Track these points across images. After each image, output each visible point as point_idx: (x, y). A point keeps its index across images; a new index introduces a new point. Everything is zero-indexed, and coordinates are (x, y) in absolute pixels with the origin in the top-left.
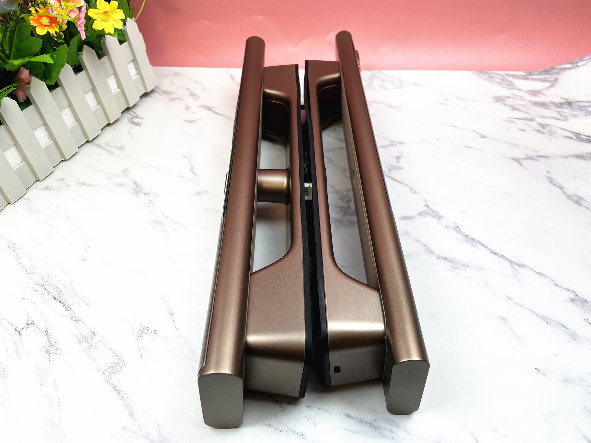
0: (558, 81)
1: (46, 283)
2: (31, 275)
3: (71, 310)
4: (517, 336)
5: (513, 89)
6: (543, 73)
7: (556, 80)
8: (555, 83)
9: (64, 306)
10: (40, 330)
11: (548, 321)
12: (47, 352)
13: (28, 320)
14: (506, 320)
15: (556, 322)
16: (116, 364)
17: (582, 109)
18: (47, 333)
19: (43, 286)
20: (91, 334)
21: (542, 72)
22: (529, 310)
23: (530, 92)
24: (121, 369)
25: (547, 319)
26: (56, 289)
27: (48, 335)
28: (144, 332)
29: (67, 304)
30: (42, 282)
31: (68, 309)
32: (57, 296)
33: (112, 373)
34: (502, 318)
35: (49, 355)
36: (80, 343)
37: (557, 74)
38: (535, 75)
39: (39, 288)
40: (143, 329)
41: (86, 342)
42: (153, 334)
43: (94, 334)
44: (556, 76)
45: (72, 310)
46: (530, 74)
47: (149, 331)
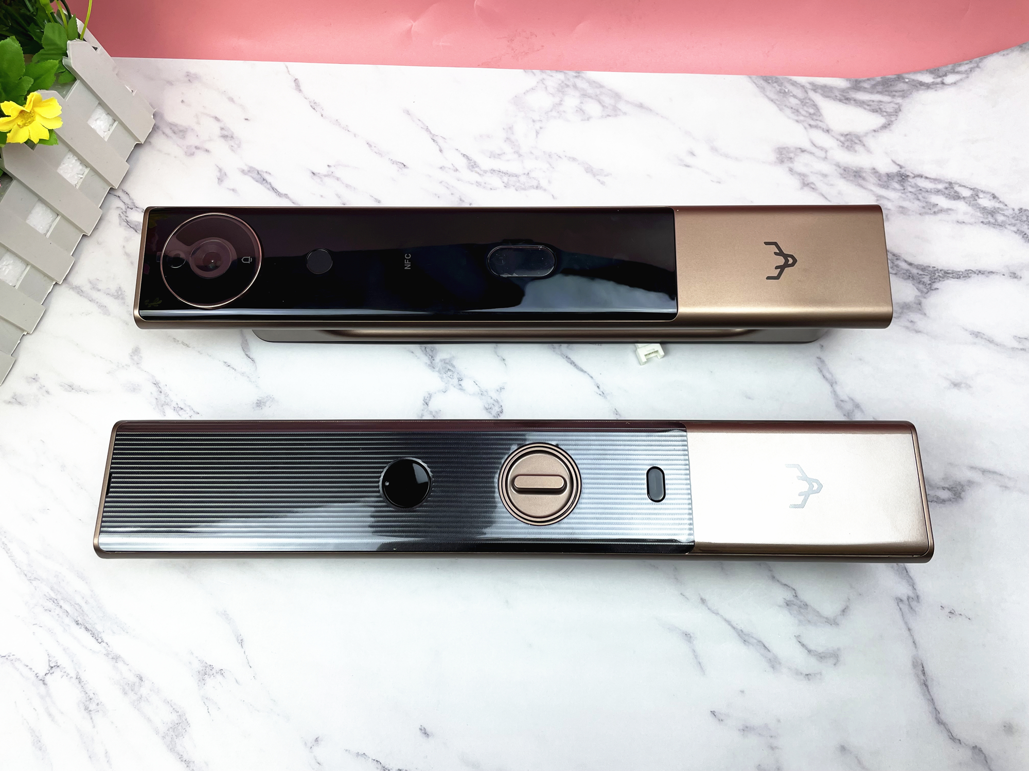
0: (901, 115)
1: (59, 597)
2: (34, 582)
3: (103, 641)
4: (700, 663)
5: (816, 127)
6: (880, 88)
7: (898, 111)
8: (893, 119)
9: (93, 635)
10: (69, 677)
11: (746, 638)
12: (86, 709)
13: (49, 661)
14: (690, 637)
15: (756, 639)
16: (177, 724)
17: (920, 197)
18: (79, 679)
19: (54, 601)
20: (137, 680)
21: (877, 84)
22: (726, 620)
23: (842, 139)
24: (184, 730)
25: (745, 634)
26: (76, 606)
27: (82, 684)
28: (207, 673)
29: (96, 632)
30: (53, 595)
31: (100, 641)
32: (79, 619)
33: (175, 737)
34: (686, 634)
35: (90, 714)
36: (126, 693)
37: (904, 95)
38: (865, 90)
39: (50, 605)
40: (204, 668)
41: (133, 693)
42: (219, 677)
43: (141, 679)
44: (899, 100)
45: (105, 641)
46: (857, 86)
47: (214, 671)
